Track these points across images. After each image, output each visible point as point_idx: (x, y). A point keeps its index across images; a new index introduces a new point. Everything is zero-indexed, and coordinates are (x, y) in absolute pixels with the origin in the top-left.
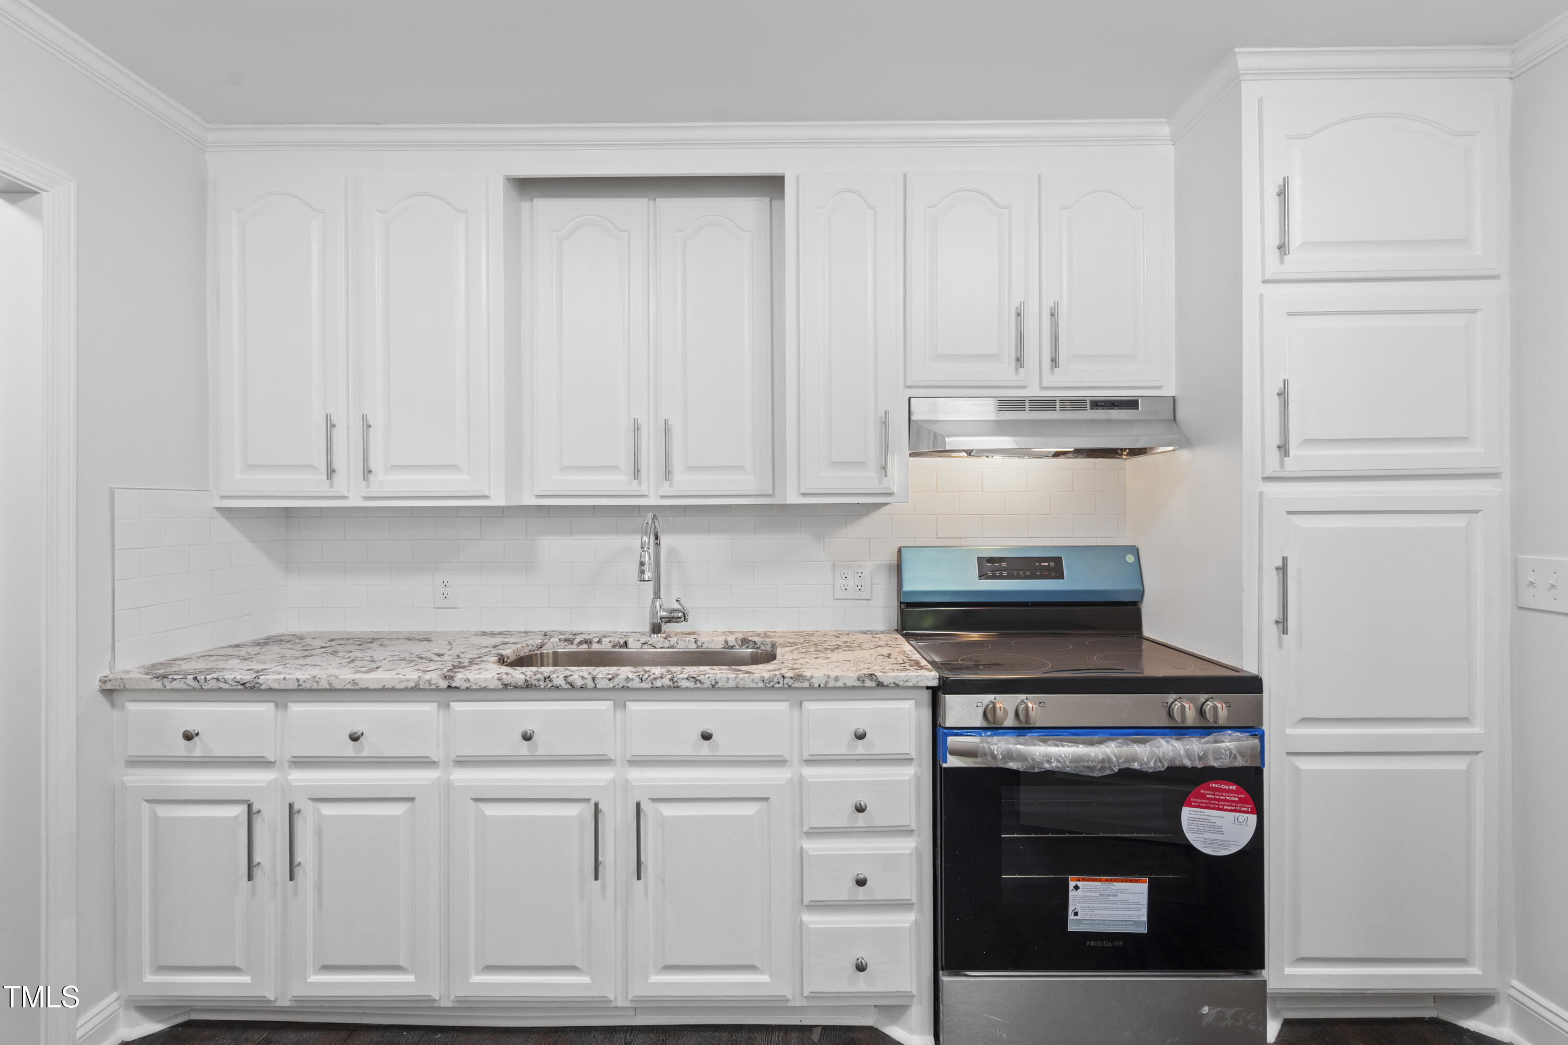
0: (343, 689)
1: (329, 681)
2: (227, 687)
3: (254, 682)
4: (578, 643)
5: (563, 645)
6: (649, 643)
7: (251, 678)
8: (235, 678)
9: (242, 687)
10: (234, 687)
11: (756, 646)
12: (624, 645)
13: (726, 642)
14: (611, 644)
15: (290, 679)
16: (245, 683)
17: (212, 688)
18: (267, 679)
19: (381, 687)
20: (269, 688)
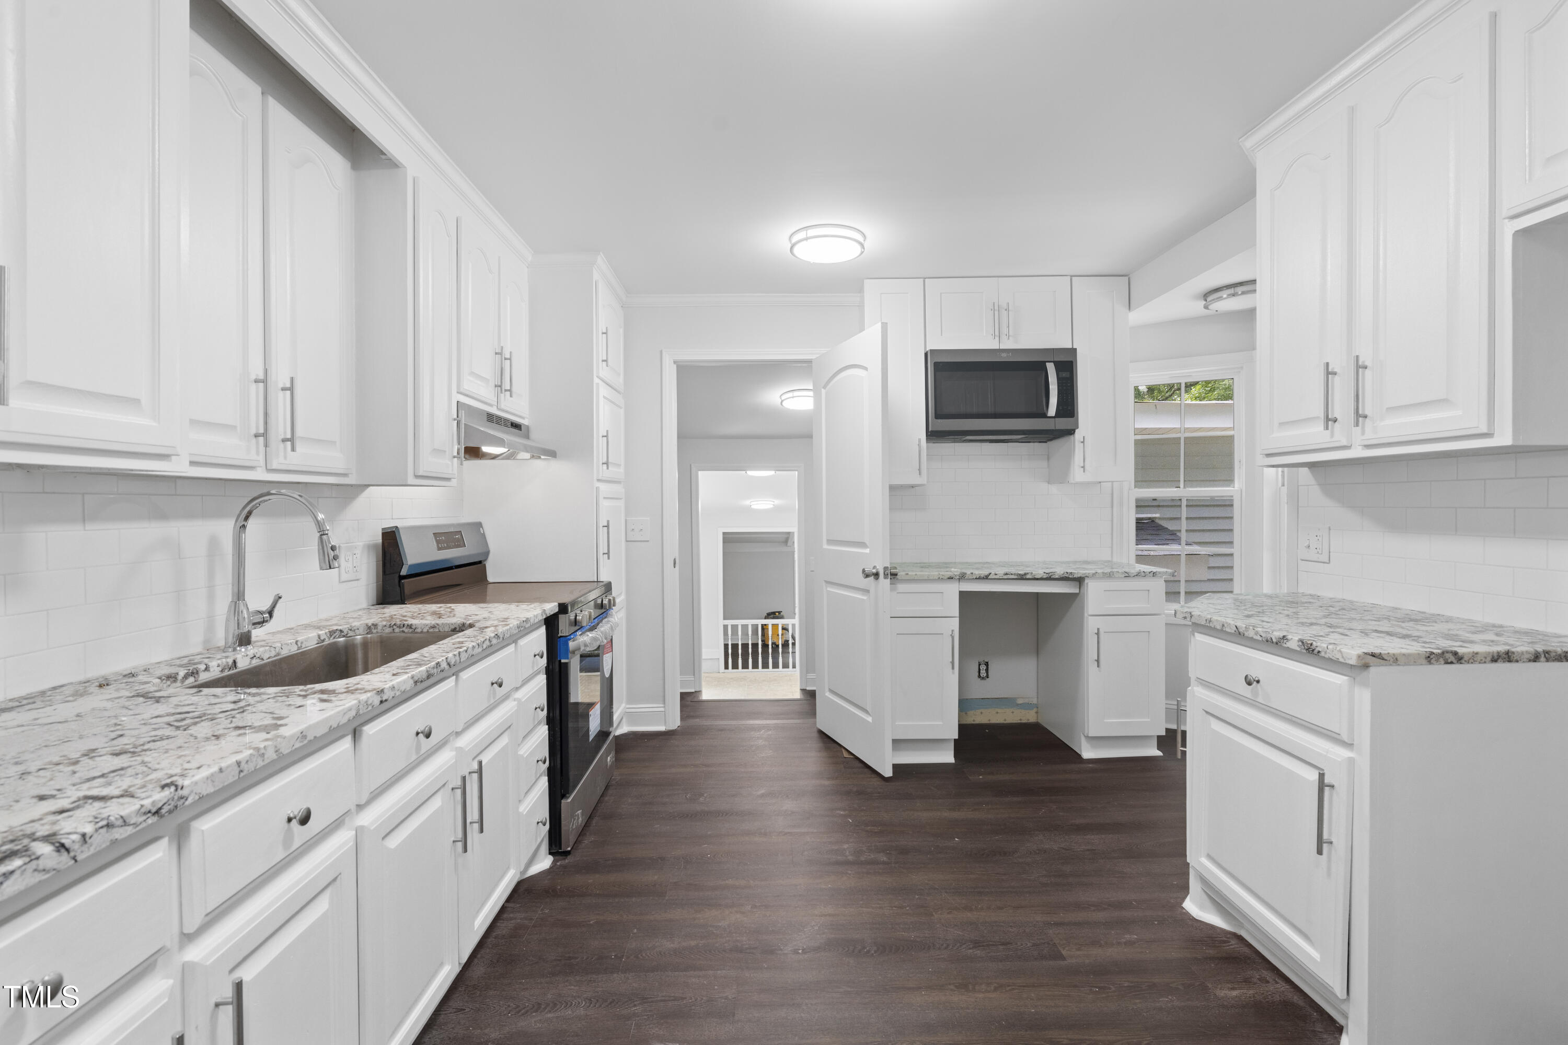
0: (291, 751)
1: (276, 747)
2: (129, 833)
3: (176, 798)
4: (183, 678)
5: (165, 685)
6: (257, 656)
7: (171, 793)
8: (142, 806)
9: (155, 818)
10: (144, 825)
11: (343, 634)
12: (233, 666)
13: (319, 636)
14: (220, 669)
15: (228, 767)
16: (160, 809)
17: (98, 849)
18: (196, 783)
19: (327, 730)
20: (200, 798)
